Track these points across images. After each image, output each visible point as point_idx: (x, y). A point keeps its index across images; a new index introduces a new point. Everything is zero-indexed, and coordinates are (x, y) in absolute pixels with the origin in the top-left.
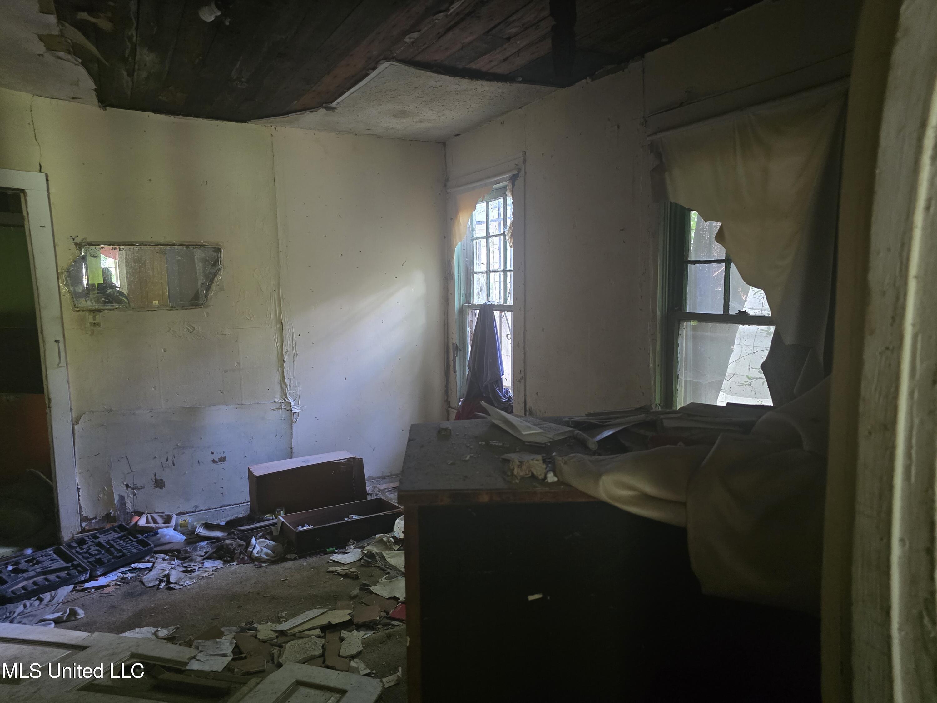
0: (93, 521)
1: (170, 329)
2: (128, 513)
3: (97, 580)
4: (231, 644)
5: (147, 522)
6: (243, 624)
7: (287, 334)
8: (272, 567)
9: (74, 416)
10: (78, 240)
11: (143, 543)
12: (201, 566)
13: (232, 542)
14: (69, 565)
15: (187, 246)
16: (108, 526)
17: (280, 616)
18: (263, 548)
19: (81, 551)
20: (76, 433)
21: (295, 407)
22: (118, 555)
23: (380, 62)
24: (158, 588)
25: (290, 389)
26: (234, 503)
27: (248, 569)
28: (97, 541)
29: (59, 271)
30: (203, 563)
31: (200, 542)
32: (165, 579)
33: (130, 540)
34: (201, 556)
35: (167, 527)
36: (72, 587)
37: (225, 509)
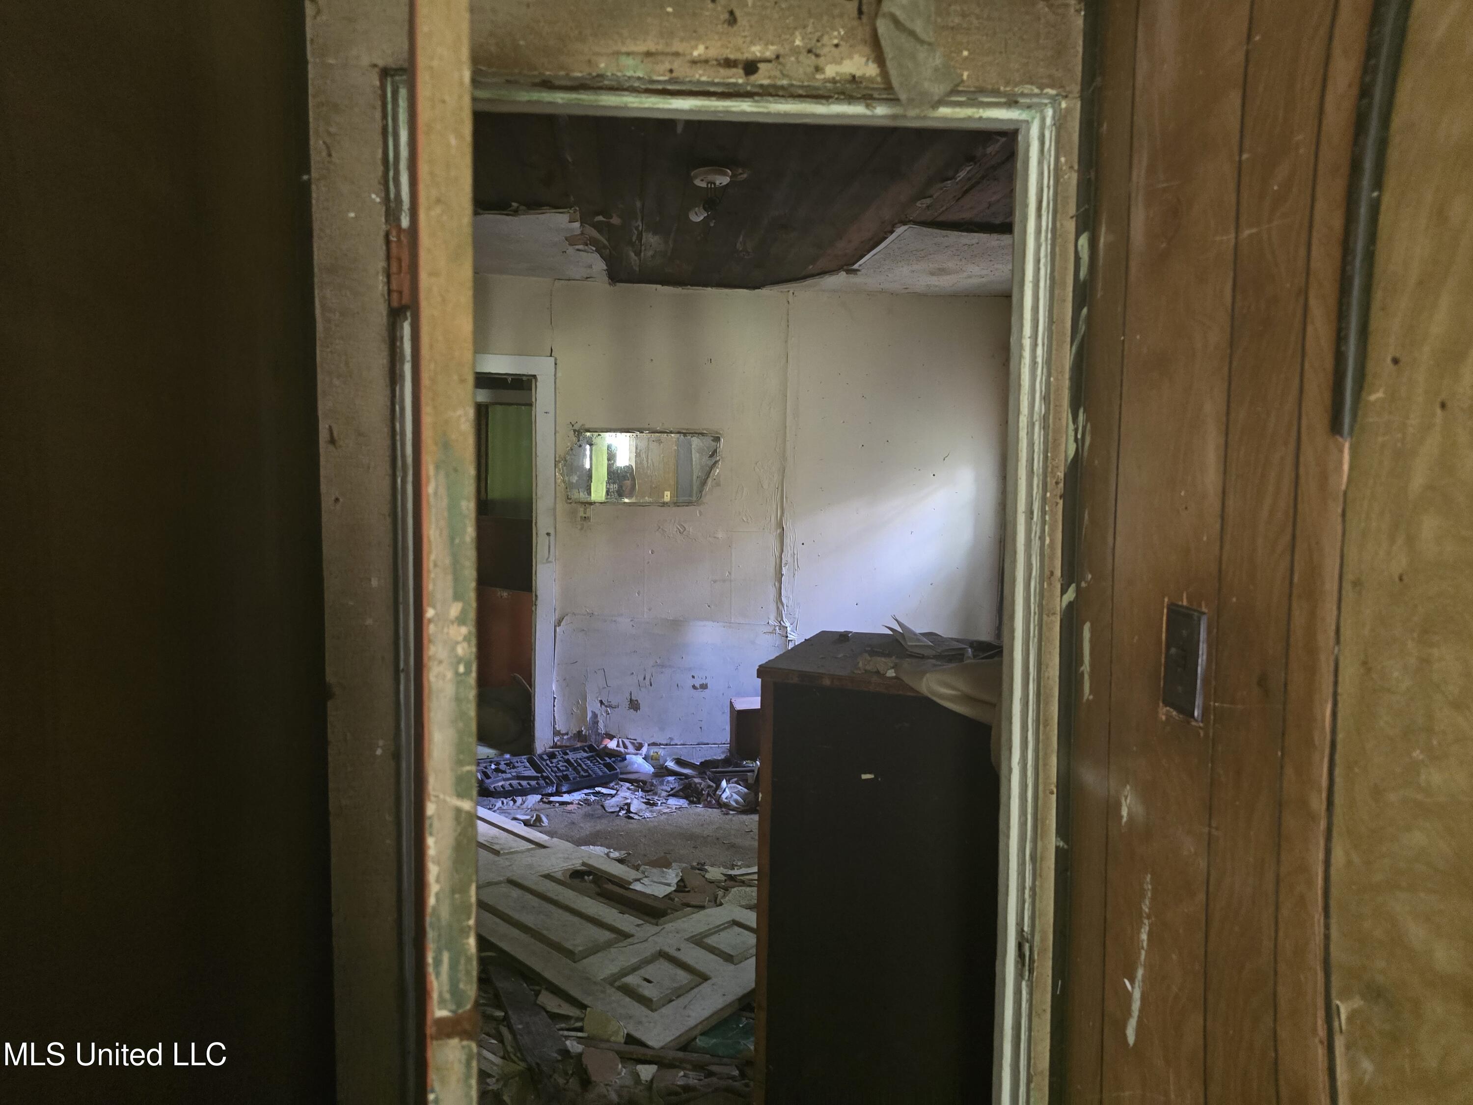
0: (565, 737)
1: (660, 528)
2: (599, 734)
3: (562, 796)
4: (677, 875)
5: (618, 746)
6: (695, 864)
7: (787, 541)
8: (740, 816)
9: (557, 617)
10: (577, 427)
11: (609, 767)
12: (664, 801)
13: (700, 781)
14: (539, 775)
15: (685, 434)
16: (579, 745)
17: (734, 863)
18: (733, 794)
19: (551, 765)
20: (557, 635)
21: (792, 633)
22: (584, 774)
23: (897, 226)
24: (618, 815)
25: (787, 610)
26: (714, 742)
27: (714, 814)
28: (566, 757)
29: (557, 459)
30: (668, 800)
31: (668, 776)
32: (626, 807)
33: (598, 761)
34: (667, 791)
35: (637, 754)
36: (539, 797)
37: (702, 747)
